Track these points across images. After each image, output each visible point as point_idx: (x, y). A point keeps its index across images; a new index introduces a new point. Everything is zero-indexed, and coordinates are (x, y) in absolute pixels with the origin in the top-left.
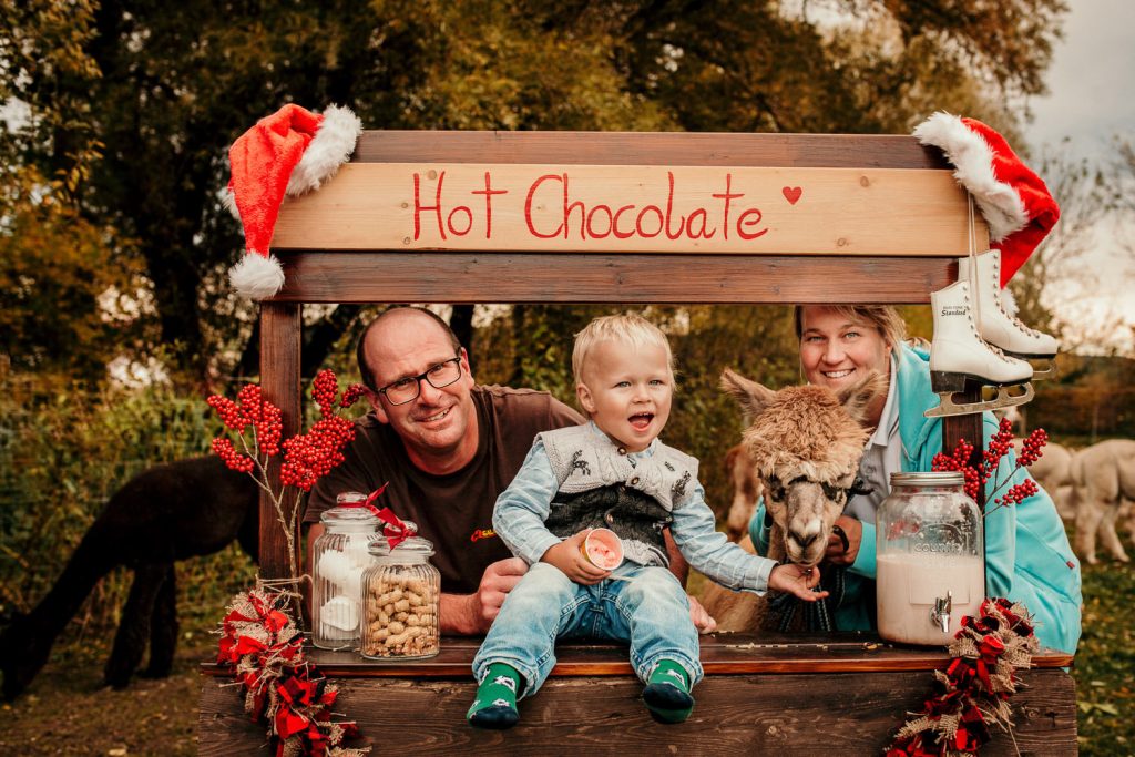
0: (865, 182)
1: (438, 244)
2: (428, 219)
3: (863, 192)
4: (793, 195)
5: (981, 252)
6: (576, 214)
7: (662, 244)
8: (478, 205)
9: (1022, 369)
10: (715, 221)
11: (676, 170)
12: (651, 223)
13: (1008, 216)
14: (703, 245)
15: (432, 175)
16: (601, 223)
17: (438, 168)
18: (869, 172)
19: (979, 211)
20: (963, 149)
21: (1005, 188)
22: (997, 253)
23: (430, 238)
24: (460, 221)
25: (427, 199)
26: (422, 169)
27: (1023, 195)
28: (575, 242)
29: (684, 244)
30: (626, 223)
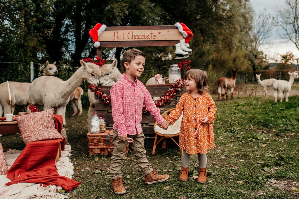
0: (168, 31)
1: (117, 40)
2: (116, 37)
3: (168, 32)
4: (159, 33)
5: (182, 39)
6: (134, 36)
7: (144, 40)
8: (122, 35)
9: (187, 53)
10: (150, 37)
11: (145, 30)
12: (143, 37)
13: (185, 35)
14: (149, 40)
15: (116, 32)
16: (137, 37)
17: (117, 31)
18: (169, 30)
19: (182, 35)
20: (179, 27)
21: (184, 32)
22: (184, 39)
23: (116, 40)
24: (120, 38)
25: (116, 35)
26: (115, 31)
27: (187, 32)
28: (134, 40)
29: (147, 40)
30: (140, 37)
